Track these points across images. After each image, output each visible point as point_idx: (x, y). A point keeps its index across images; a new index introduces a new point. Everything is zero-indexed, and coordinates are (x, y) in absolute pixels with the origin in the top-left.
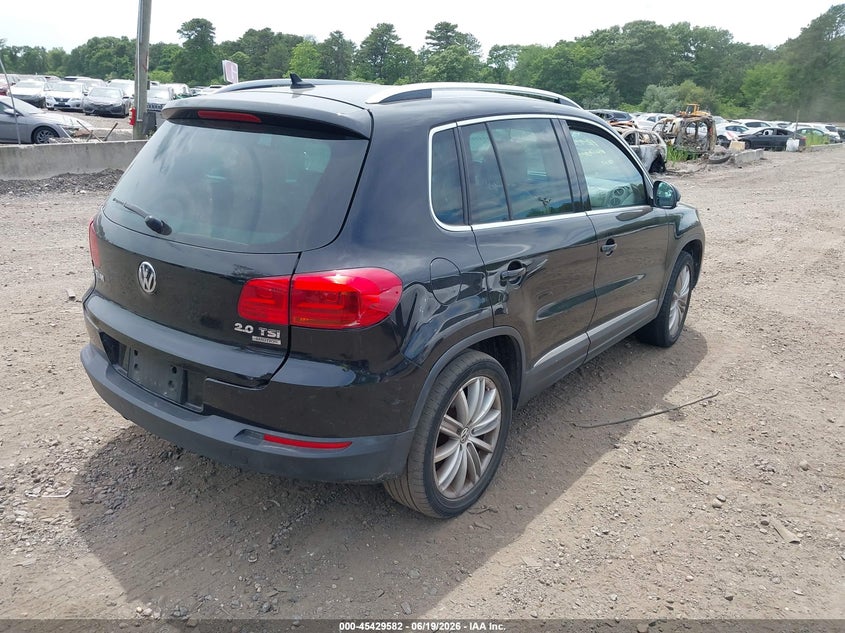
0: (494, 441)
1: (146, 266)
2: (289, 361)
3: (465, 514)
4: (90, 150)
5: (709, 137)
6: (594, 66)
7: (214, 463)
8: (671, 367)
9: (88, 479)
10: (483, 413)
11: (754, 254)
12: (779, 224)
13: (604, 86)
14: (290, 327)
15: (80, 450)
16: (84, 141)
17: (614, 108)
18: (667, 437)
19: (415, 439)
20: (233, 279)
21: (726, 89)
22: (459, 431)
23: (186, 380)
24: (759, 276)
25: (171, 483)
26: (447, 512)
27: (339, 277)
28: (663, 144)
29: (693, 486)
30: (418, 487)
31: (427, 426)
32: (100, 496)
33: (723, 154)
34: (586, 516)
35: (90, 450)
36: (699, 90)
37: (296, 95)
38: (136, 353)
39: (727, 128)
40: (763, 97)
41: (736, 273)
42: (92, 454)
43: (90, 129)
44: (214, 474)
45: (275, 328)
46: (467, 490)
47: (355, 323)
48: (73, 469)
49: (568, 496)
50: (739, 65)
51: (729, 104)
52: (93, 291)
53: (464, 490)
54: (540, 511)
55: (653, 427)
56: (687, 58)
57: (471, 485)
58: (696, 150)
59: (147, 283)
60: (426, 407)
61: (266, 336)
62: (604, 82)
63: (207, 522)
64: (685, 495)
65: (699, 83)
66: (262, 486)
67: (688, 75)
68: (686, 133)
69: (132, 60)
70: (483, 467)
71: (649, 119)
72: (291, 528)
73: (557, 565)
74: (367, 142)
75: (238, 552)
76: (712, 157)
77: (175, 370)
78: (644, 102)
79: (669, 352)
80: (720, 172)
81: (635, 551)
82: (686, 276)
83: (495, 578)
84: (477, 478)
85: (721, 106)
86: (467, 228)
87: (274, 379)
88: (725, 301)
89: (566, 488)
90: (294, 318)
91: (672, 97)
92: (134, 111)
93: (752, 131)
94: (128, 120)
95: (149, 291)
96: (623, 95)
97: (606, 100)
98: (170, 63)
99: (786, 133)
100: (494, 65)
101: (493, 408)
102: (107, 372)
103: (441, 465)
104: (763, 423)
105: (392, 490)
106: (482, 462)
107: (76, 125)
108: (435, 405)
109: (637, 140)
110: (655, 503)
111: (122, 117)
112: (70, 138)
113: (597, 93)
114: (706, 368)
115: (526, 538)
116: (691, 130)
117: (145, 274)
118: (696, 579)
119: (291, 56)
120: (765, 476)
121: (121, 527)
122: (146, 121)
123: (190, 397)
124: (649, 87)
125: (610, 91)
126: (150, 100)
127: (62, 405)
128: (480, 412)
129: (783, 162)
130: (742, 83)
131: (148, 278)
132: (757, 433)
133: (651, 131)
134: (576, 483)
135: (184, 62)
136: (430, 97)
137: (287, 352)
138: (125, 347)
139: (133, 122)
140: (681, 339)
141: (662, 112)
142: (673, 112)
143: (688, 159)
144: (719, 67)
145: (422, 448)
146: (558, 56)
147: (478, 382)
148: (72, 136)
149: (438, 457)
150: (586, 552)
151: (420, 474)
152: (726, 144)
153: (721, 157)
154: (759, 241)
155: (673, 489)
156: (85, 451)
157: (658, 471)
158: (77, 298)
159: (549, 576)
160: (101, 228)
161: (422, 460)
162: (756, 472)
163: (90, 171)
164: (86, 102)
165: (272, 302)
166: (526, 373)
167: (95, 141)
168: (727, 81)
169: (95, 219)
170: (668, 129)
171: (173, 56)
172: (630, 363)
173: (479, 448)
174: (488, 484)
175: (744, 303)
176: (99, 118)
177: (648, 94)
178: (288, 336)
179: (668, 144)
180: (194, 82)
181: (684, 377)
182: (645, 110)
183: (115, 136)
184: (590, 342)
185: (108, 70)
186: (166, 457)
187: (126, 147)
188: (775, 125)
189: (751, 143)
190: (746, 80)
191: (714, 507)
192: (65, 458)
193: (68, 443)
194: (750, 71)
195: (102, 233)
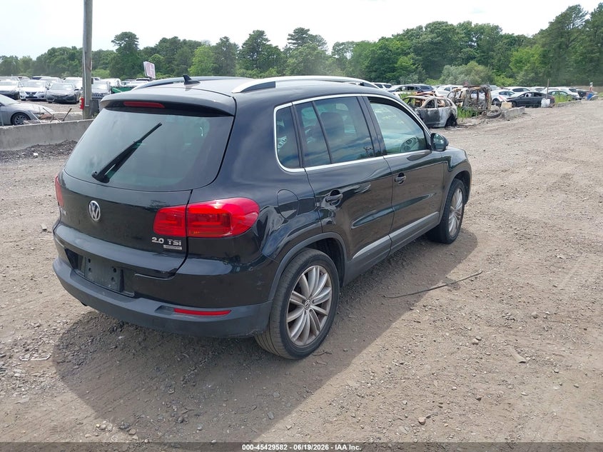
0: (328, 308)
1: (93, 204)
2: (187, 260)
3: (311, 355)
4: (52, 127)
5: (486, 100)
6: (406, 54)
7: (145, 333)
8: (451, 256)
9: (61, 347)
10: (319, 289)
11: (513, 179)
12: (532, 157)
13: (414, 67)
14: (187, 238)
15: (55, 329)
16: (48, 122)
17: (422, 82)
18: (446, 302)
19: (273, 308)
20: (151, 210)
21: (499, 67)
22: (304, 301)
23: (122, 277)
24: (515, 193)
25: (116, 347)
26: (298, 355)
27: (218, 204)
28: (454, 107)
29: (461, 331)
30: (277, 339)
31: (281, 298)
32: (70, 358)
33: (497, 111)
34: (389, 354)
35: (61, 329)
36: (481, 68)
37: (188, 89)
38: (89, 261)
39: (500, 93)
40: (526, 70)
41: (500, 192)
42: (63, 331)
43: (52, 113)
44: (145, 340)
45: (178, 239)
46: (310, 340)
47: (229, 234)
48: (50, 342)
49: (379, 341)
50: (507, 49)
51: (502, 76)
52: (59, 222)
53: (309, 340)
54: (360, 352)
55: (438, 296)
56: (471, 46)
57: (314, 337)
58: (478, 109)
59: (95, 215)
60: (279, 286)
61: (172, 244)
62: (414, 64)
63: (141, 370)
64: (455, 338)
65: (479, 62)
66: (176, 346)
67: (473, 58)
68: (471, 98)
69: (80, 62)
70: (321, 326)
71: (446, 89)
72: (196, 371)
73: (369, 385)
74: (233, 118)
75: (161, 387)
76: (489, 114)
77: (115, 270)
78: (443, 77)
79: (451, 247)
80: (494, 124)
81: (420, 374)
82: (459, 196)
83: (329, 395)
84: (318, 333)
85: (496, 78)
86: (302, 170)
87: (178, 272)
88: (491, 211)
89: (377, 337)
90: (190, 232)
91: (461, 73)
92: (83, 100)
93: (517, 95)
94: (79, 105)
95: (96, 220)
96: (427, 72)
97: (416, 77)
98: (107, 64)
99: (540, 95)
100: (336, 56)
101: (326, 286)
102: (71, 274)
103: (292, 324)
104: (510, 290)
105: (260, 342)
106: (320, 322)
107: (42, 111)
108: (286, 285)
109: (436, 104)
110: (436, 343)
111: (75, 103)
112: (38, 120)
113: (410, 72)
114: (475, 256)
115: (351, 369)
116: (474, 96)
117: (93, 209)
118: (458, 389)
119: (193, 56)
120: (508, 323)
121: (84, 376)
122: (92, 106)
123: (126, 288)
124: (446, 67)
125: (418, 71)
126: (94, 91)
127: (41, 301)
128: (317, 289)
129: (539, 115)
130: (510, 62)
131: (95, 211)
132: (505, 296)
133: (445, 98)
134: (384, 334)
135: (117, 63)
136: (275, 87)
137: (187, 254)
138: (82, 257)
139: (83, 107)
140: (459, 238)
141: (455, 84)
142: (463, 84)
143: (473, 116)
144: (493, 51)
145: (278, 313)
146: (381, 48)
147: (314, 269)
148: (40, 118)
149: (290, 318)
150: (389, 376)
151: (278, 330)
152: (499, 104)
153: (495, 114)
154: (517, 170)
155: (447, 334)
156: (58, 329)
157: (438, 324)
158: (48, 230)
159: (363, 392)
160: (63, 181)
161: (278, 320)
162: (503, 322)
163: (53, 143)
164: (48, 94)
165: (175, 222)
166: (347, 262)
167: (56, 122)
168: (499, 60)
169: (59, 175)
170: (457, 96)
171: (109, 59)
172: (424, 255)
173: (318, 313)
174: (325, 336)
175: (503, 212)
176: (58, 105)
177: (445, 72)
178: (186, 244)
179: (459, 106)
180: (124, 77)
181: (460, 262)
182: (443, 83)
183: (70, 118)
184: (392, 242)
185: (63, 70)
186: (113, 331)
187: (78, 125)
188: (533, 89)
189: (516, 103)
190: (513, 59)
191: (473, 344)
192: (45, 334)
193: (46, 325)
194: (515, 53)
195: (64, 184)
